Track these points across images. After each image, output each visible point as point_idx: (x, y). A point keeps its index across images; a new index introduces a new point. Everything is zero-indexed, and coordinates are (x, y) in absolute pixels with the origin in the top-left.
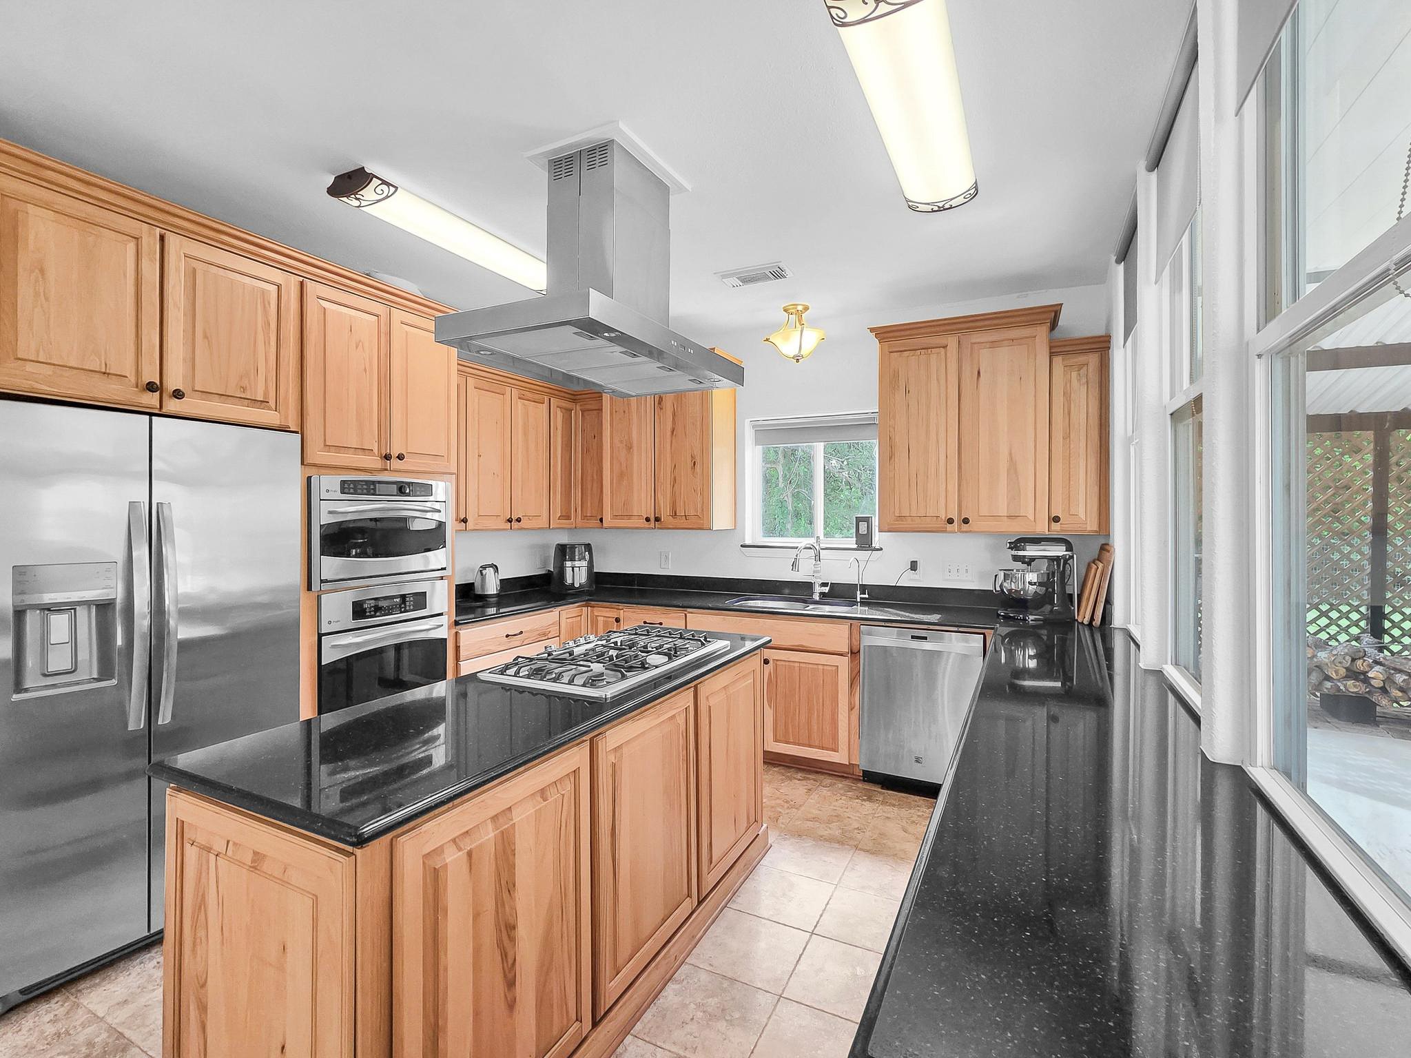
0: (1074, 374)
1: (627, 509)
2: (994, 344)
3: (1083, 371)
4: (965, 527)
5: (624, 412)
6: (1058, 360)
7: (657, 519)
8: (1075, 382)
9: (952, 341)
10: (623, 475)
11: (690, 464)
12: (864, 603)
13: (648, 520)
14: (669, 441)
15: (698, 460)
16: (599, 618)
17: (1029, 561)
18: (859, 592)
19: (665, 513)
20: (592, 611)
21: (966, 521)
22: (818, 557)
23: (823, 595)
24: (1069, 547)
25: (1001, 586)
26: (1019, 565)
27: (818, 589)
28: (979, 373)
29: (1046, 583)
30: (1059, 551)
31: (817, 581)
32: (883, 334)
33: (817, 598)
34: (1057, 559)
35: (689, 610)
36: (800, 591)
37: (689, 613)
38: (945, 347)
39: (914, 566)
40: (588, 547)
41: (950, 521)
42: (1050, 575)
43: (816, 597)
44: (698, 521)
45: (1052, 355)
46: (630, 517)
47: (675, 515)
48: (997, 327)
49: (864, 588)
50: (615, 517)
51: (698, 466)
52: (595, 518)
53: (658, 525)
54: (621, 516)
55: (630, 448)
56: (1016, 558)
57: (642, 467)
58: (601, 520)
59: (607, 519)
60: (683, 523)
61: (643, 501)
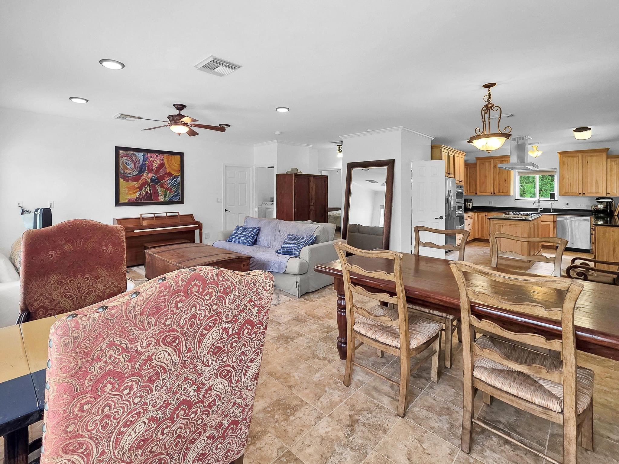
0: (613, 163)
1: (485, 191)
2: (591, 156)
3: (616, 162)
4: (584, 195)
5: (484, 168)
6: (609, 160)
7: (495, 193)
8: (613, 165)
9: (580, 155)
10: (484, 183)
11: (504, 181)
12: (553, 212)
13: (491, 193)
14: (498, 175)
15: (507, 180)
17: (601, 203)
19: (496, 191)
20: (478, 214)
21: (584, 194)
22: (539, 202)
23: (540, 211)
24: (612, 199)
25: (594, 208)
26: (598, 203)
28: (587, 162)
29: (606, 207)
30: (610, 200)
31: (539, 208)
32: (560, 153)
34: (609, 202)
36: (534, 210)
38: (578, 156)
39: (567, 204)
40: (471, 200)
41: (580, 194)
42: (607, 205)
43: (539, 211)
44: (506, 193)
45: (607, 158)
46: (485, 193)
47: (499, 192)
48: (592, 152)
49: (553, 209)
50: (481, 192)
51: (507, 181)
52: (474, 193)
53: (494, 194)
54: (483, 192)
55: (486, 177)
56: (598, 202)
57: (489, 181)
58: (476, 193)
59: (479, 193)
60: (502, 194)
61: (490, 189)
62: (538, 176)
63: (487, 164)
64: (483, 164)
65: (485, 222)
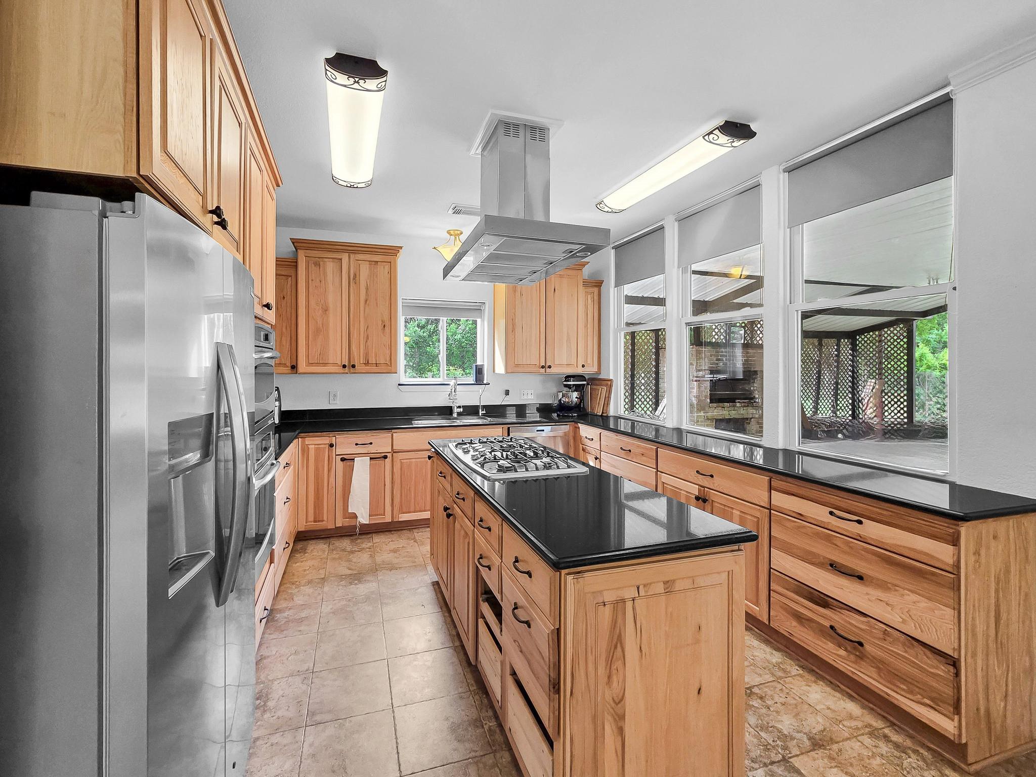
0: (589, 296)
1: (322, 358)
3: (592, 295)
4: (548, 371)
5: (321, 281)
7: (354, 366)
8: (589, 300)
10: (320, 331)
11: (380, 327)
12: (485, 415)
13: (344, 367)
14: (362, 308)
15: (387, 324)
16: (310, 446)
17: (571, 387)
18: (480, 410)
19: (358, 360)
20: (303, 443)
21: (549, 367)
22: (454, 390)
23: (459, 413)
26: (569, 389)
27: (456, 410)
28: (555, 290)
31: (455, 405)
33: (456, 416)
35: (393, 431)
36: (446, 411)
37: (394, 433)
39: (507, 393)
41: (541, 367)
44: (387, 368)
46: (325, 364)
47: (367, 363)
49: (482, 407)
50: (310, 364)
51: (387, 329)
52: (285, 365)
53: (352, 370)
54: (318, 364)
55: (326, 310)
56: (566, 386)
57: (336, 325)
58: (294, 367)
59: (302, 366)
60: (374, 369)
61: (337, 354)
62: (445, 319)
63: (330, 267)
64: (317, 264)
65: (329, 471)
